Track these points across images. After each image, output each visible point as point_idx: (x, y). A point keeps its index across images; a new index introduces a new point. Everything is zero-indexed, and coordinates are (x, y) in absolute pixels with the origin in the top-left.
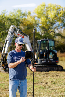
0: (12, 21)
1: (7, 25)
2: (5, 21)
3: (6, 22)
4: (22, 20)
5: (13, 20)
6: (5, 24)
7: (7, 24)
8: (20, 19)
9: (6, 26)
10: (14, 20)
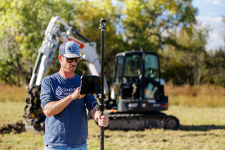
0: (55, 7)
1: (44, 17)
2: (39, 7)
3: (40, 11)
4: (81, 4)
5: (57, 5)
6: (39, 16)
7: (42, 15)
8: (75, 4)
9: (41, 20)
10: (60, 6)
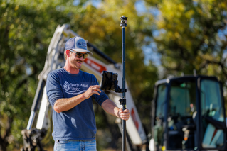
0: (39, 20)
1: (20, 36)
2: (10, 19)
3: (12, 27)
4: (83, 13)
6: (11, 34)
8: (73, 13)
